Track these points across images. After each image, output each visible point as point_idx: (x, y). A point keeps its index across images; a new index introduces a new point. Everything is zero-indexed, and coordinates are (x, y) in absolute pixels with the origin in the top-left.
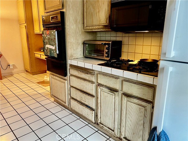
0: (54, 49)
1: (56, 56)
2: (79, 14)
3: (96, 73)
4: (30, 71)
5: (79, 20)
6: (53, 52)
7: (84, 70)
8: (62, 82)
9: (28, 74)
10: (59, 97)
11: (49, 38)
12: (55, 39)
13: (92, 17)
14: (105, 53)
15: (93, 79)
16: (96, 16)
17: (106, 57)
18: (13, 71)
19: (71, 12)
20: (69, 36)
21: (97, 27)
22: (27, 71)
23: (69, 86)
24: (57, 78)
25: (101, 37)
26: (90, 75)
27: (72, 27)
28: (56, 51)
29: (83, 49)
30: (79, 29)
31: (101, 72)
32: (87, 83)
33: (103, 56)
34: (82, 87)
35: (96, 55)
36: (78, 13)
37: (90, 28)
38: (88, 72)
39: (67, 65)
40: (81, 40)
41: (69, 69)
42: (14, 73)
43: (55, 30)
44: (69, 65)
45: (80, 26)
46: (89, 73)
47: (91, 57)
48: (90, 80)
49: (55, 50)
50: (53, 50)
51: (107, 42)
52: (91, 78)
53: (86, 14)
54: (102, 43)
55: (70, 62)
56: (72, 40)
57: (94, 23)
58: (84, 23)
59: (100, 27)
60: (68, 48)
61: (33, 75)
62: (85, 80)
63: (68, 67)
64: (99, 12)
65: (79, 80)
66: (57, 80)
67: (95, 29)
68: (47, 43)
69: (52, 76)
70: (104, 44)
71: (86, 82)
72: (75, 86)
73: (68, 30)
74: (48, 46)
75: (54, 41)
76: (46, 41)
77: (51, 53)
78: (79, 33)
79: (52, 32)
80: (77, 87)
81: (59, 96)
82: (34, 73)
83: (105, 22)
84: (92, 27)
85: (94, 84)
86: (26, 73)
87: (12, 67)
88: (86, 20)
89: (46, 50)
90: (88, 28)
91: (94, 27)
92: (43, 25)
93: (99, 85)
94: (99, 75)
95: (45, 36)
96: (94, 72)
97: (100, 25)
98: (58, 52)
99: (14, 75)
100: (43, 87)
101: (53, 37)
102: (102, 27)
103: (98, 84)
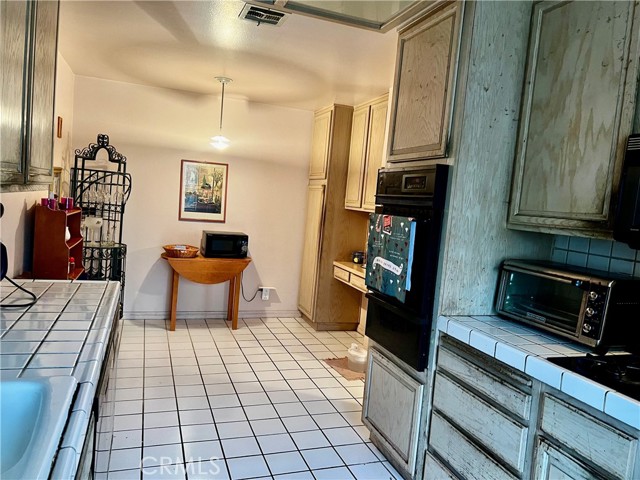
0: (398, 274)
1: (402, 298)
2: (498, 173)
3: (537, 389)
4: (310, 317)
5: (494, 192)
6: (395, 281)
7: (490, 366)
8: (406, 385)
9: (306, 325)
10: (387, 434)
11: (388, 238)
12: (406, 244)
13: (545, 187)
14: (581, 318)
15: (524, 408)
16: (562, 184)
17: (584, 333)
18: (267, 308)
19: (471, 167)
20: (452, 241)
21: (558, 222)
22: (303, 315)
23: (430, 408)
24: (391, 366)
25: (568, 251)
26: (515, 393)
27: (468, 214)
28: (403, 284)
29: (494, 287)
30: (490, 219)
31: (560, 391)
32: (499, 417)
33: (575, 326)
34: (477, 426)
35: (544, 319)
36: (496, 170)
37: (533, 220)
38: (504, 378)
39: (432, 333)
40: (490, 257)
41: (438, 347)
42: (268, 316)
43: (410, 219)
44: (437, 332)
45: (496, 210)
46: (510, 381)
47: (524, 320)
48: (510, 408)
49: (403, 276)
50: (395, 277)
51: (596, 281)
52: (515, 404)
53: (521, 174)
54: (574, 281)
55: (442, 324)
56: (462, 253)
57: (549, 208)
58: (510, 203)
59: (572, 223)
60: (443, 277)
61: (318, 330)
62: (490, 402)
63: (435, 342)
64: (573, 172)
65: (468, 397)
66: (390, 372)
67: (550, 228)
68: (379, 251)
69: (377, 355)
70: (580, 286)
71: (492, 410)
72: (449, 414)
73: (454, 222)
74: (380, 261)
75: (404, 251)
76: (378, 244)
77: (386, 284)
78: (489, 232)
79: (402, 224)
80: (458, 421)
81: (391, 429)
82: (321, 326)
83: (594, 211)
84: (540, 221)
85: (525, 430)
86: (300, 320)
87: (267, 297)
88: (518, 195)
89: (374, 273)
90: (524, 219)
91: (549, 221)
92: (376, 196)
93: (546, 438)
94: (547, 401)
95: (378, 230)
96: (530, 384)
97: (574, 216)
98: (408, 287)
99: (269, 320)
100: (343, 380)
101: (401, 238)
102: (580, 224)
103: (542, 434)
